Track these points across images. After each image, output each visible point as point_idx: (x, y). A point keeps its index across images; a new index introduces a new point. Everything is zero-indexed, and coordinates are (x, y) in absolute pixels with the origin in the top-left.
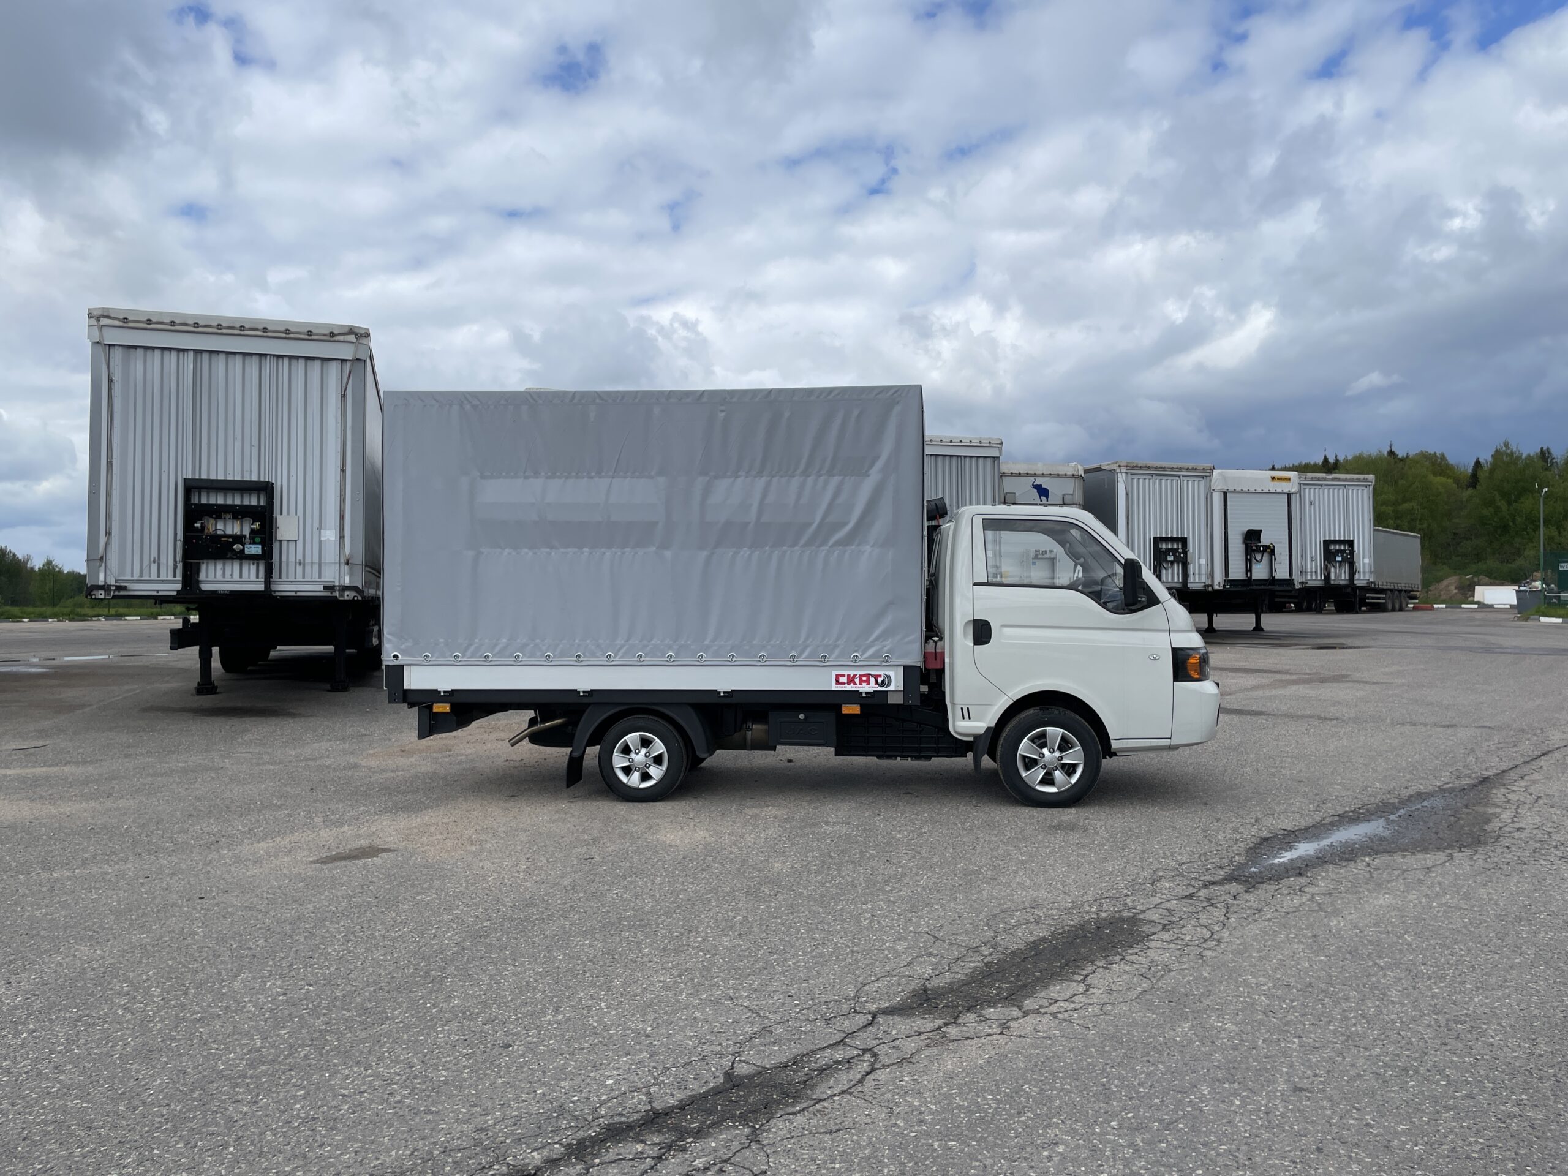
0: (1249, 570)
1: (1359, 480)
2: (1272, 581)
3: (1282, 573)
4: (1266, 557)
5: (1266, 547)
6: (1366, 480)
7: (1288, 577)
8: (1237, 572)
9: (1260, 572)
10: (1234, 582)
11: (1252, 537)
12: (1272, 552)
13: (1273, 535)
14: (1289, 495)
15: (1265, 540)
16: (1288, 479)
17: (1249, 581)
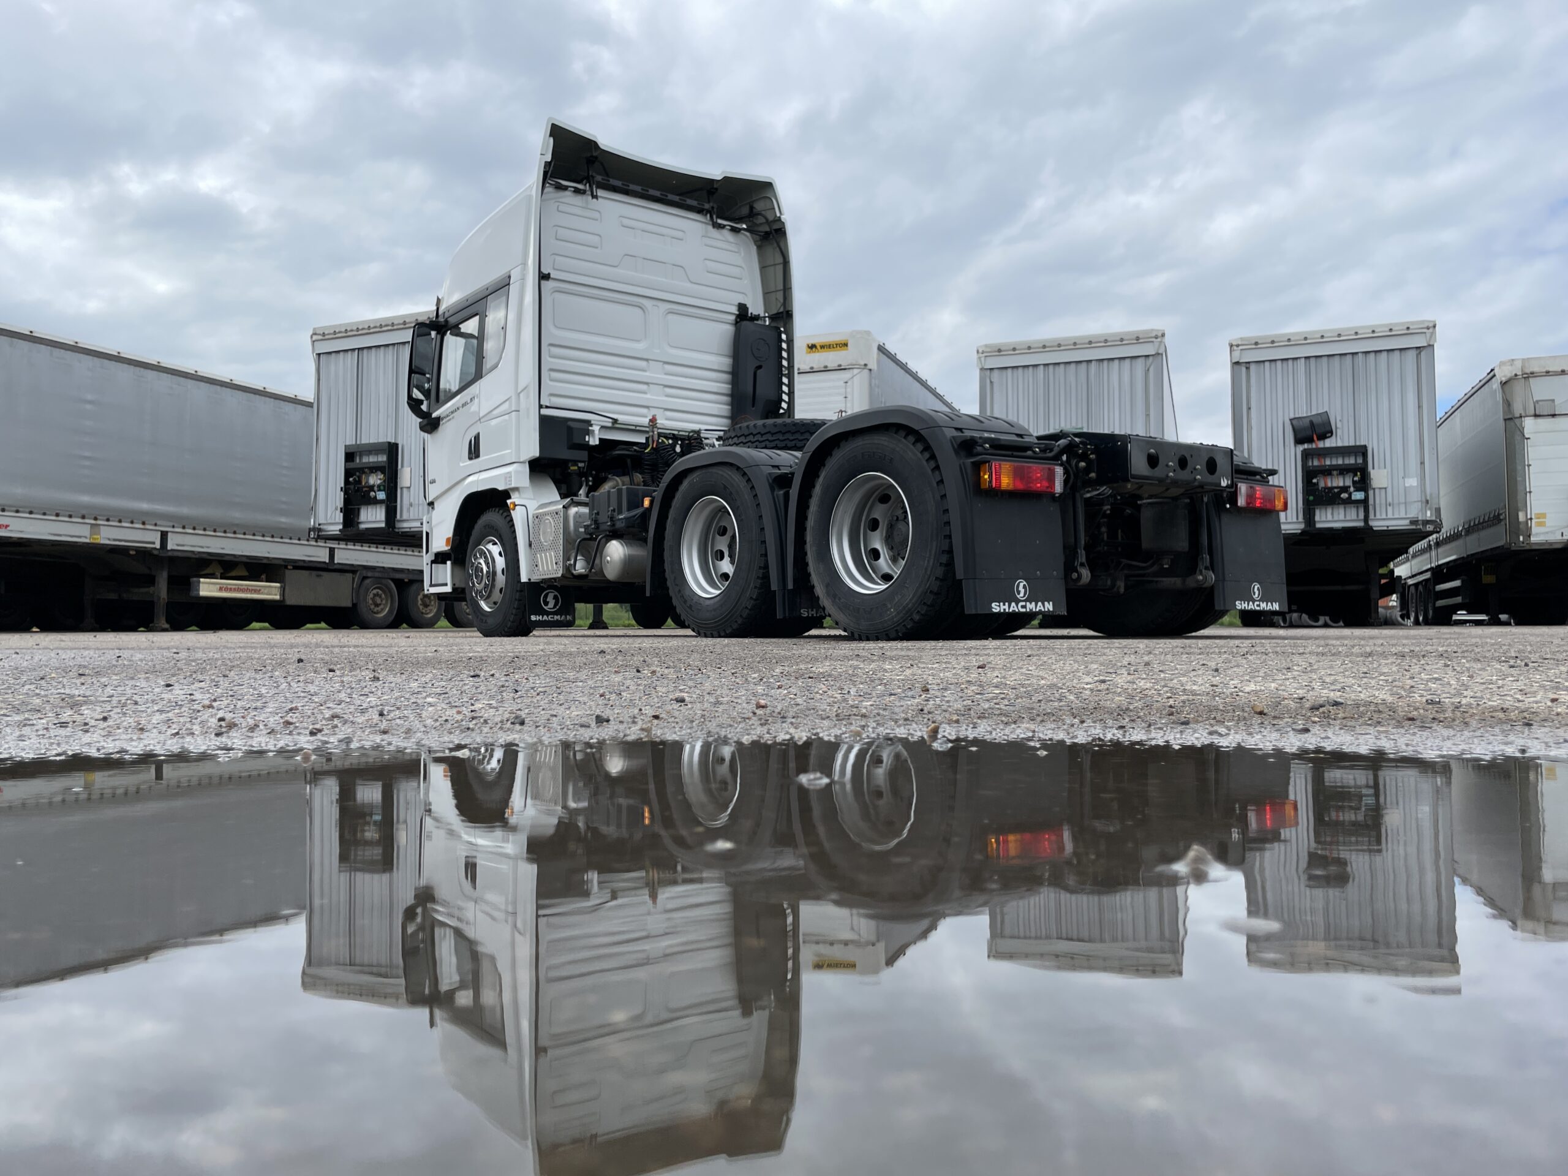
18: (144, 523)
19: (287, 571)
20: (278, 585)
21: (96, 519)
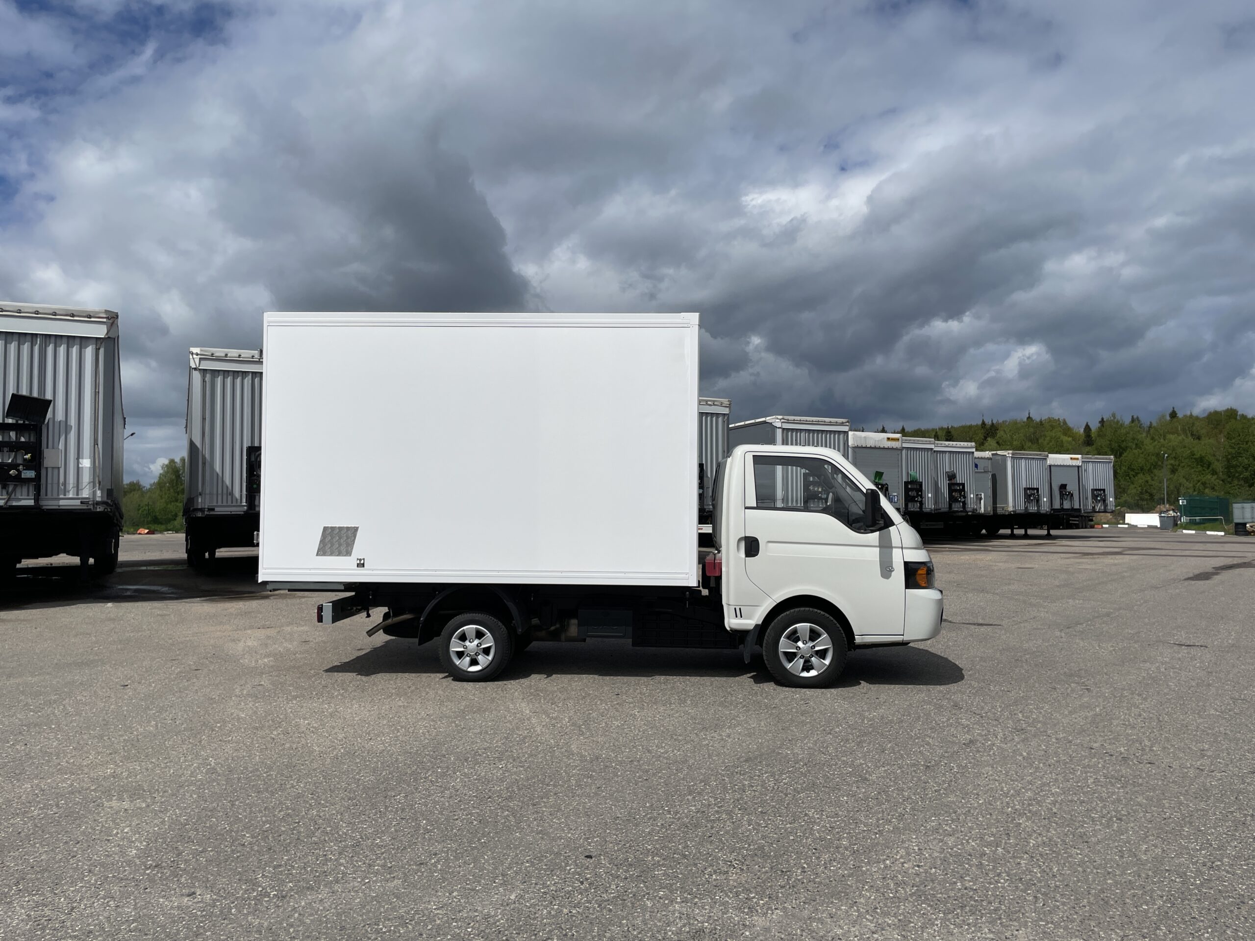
0: (1062, 504)
1: (1106, 459)
2: (1073, 509)
3: (1076, 506)
4: (1069, 497)
5: (1069, 492)
6: (1109, 459)
7: (1078, 507)
8: (1057, 506)
9: (1067, 505)
10: (1055, 510)
11: (1063, 487)
12: (1072, 495)
13: (1072, 487)
14: (1078, 467)
15: (1069, 488)
16: (1078, 459)
17: (1062, 509)
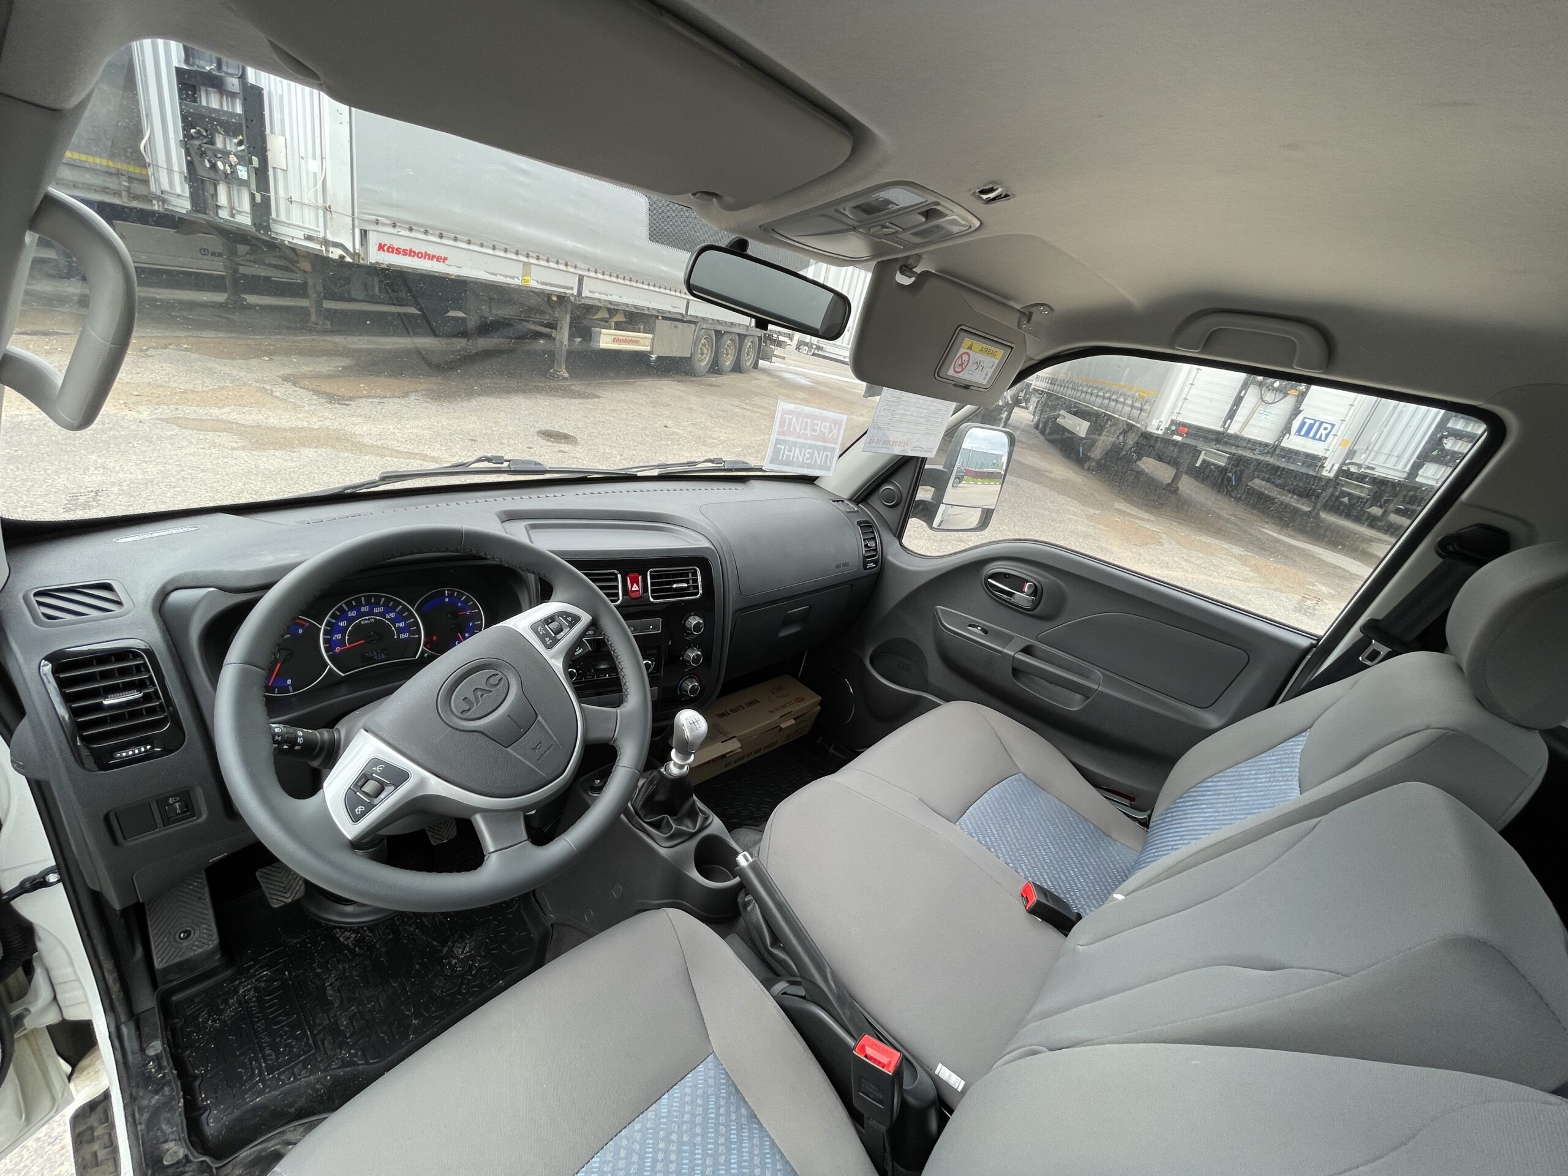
18: (566, 265)
19: (657, 321)
20: (650, 336)
21: (528, 256)
